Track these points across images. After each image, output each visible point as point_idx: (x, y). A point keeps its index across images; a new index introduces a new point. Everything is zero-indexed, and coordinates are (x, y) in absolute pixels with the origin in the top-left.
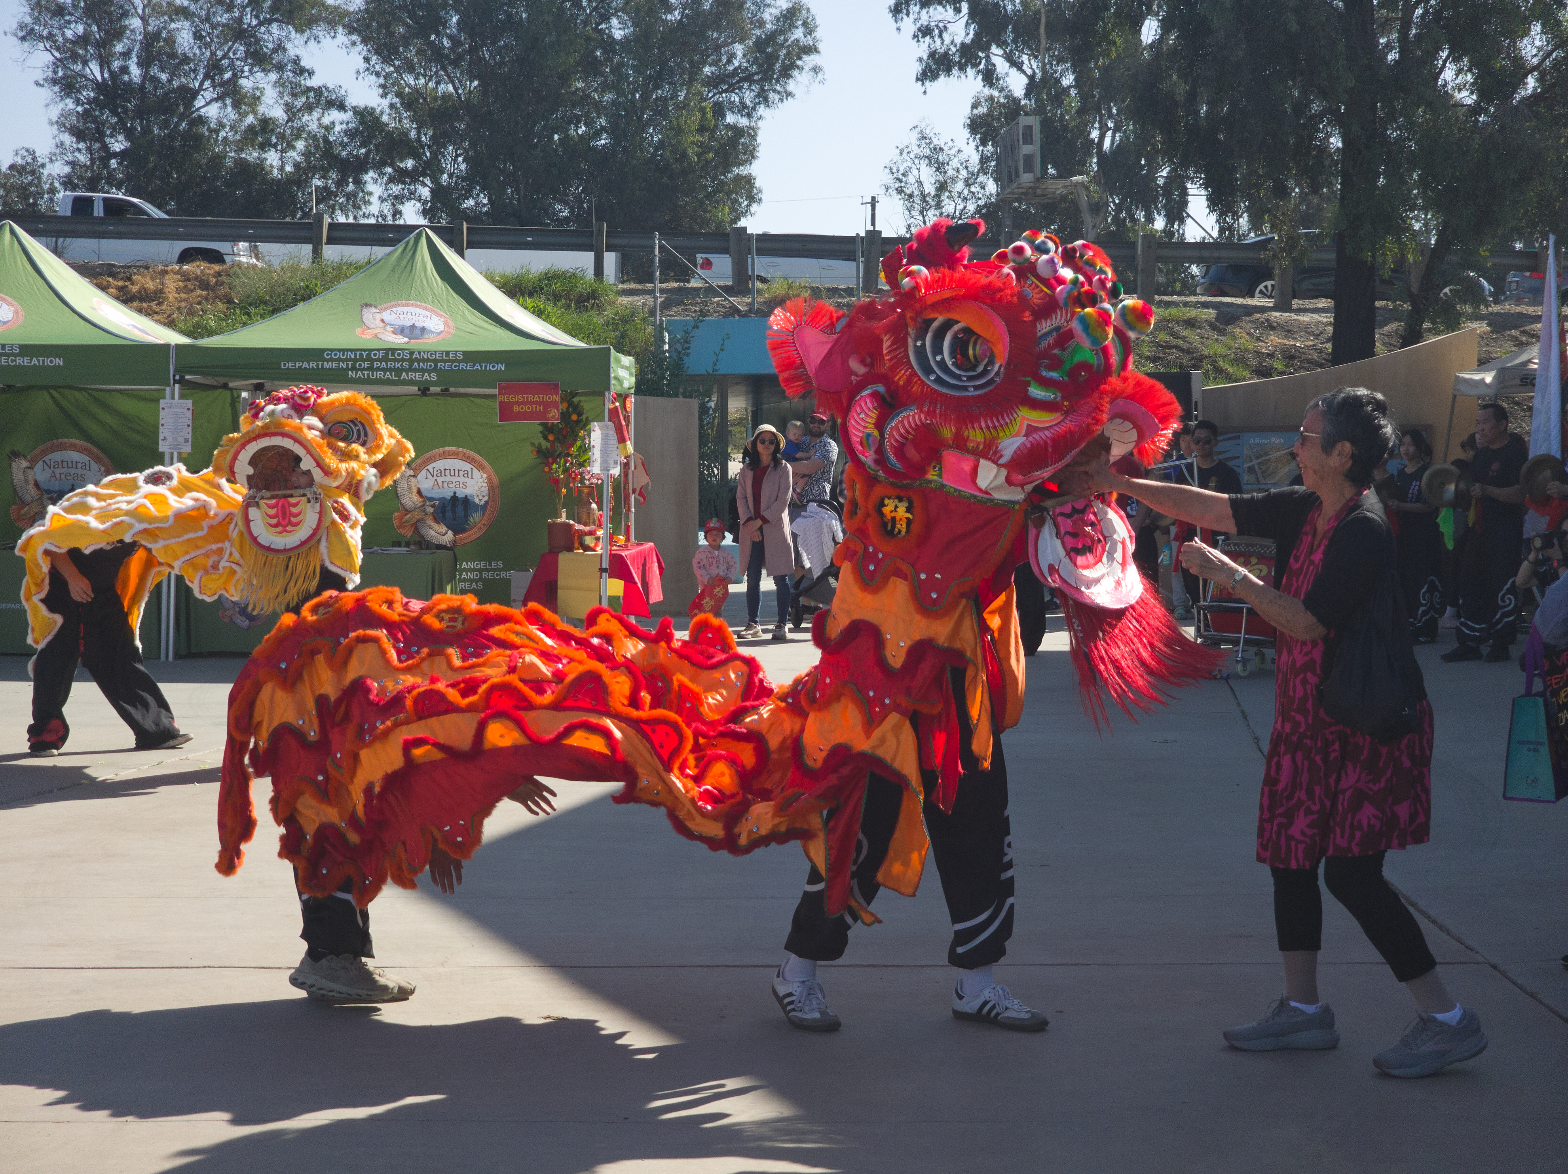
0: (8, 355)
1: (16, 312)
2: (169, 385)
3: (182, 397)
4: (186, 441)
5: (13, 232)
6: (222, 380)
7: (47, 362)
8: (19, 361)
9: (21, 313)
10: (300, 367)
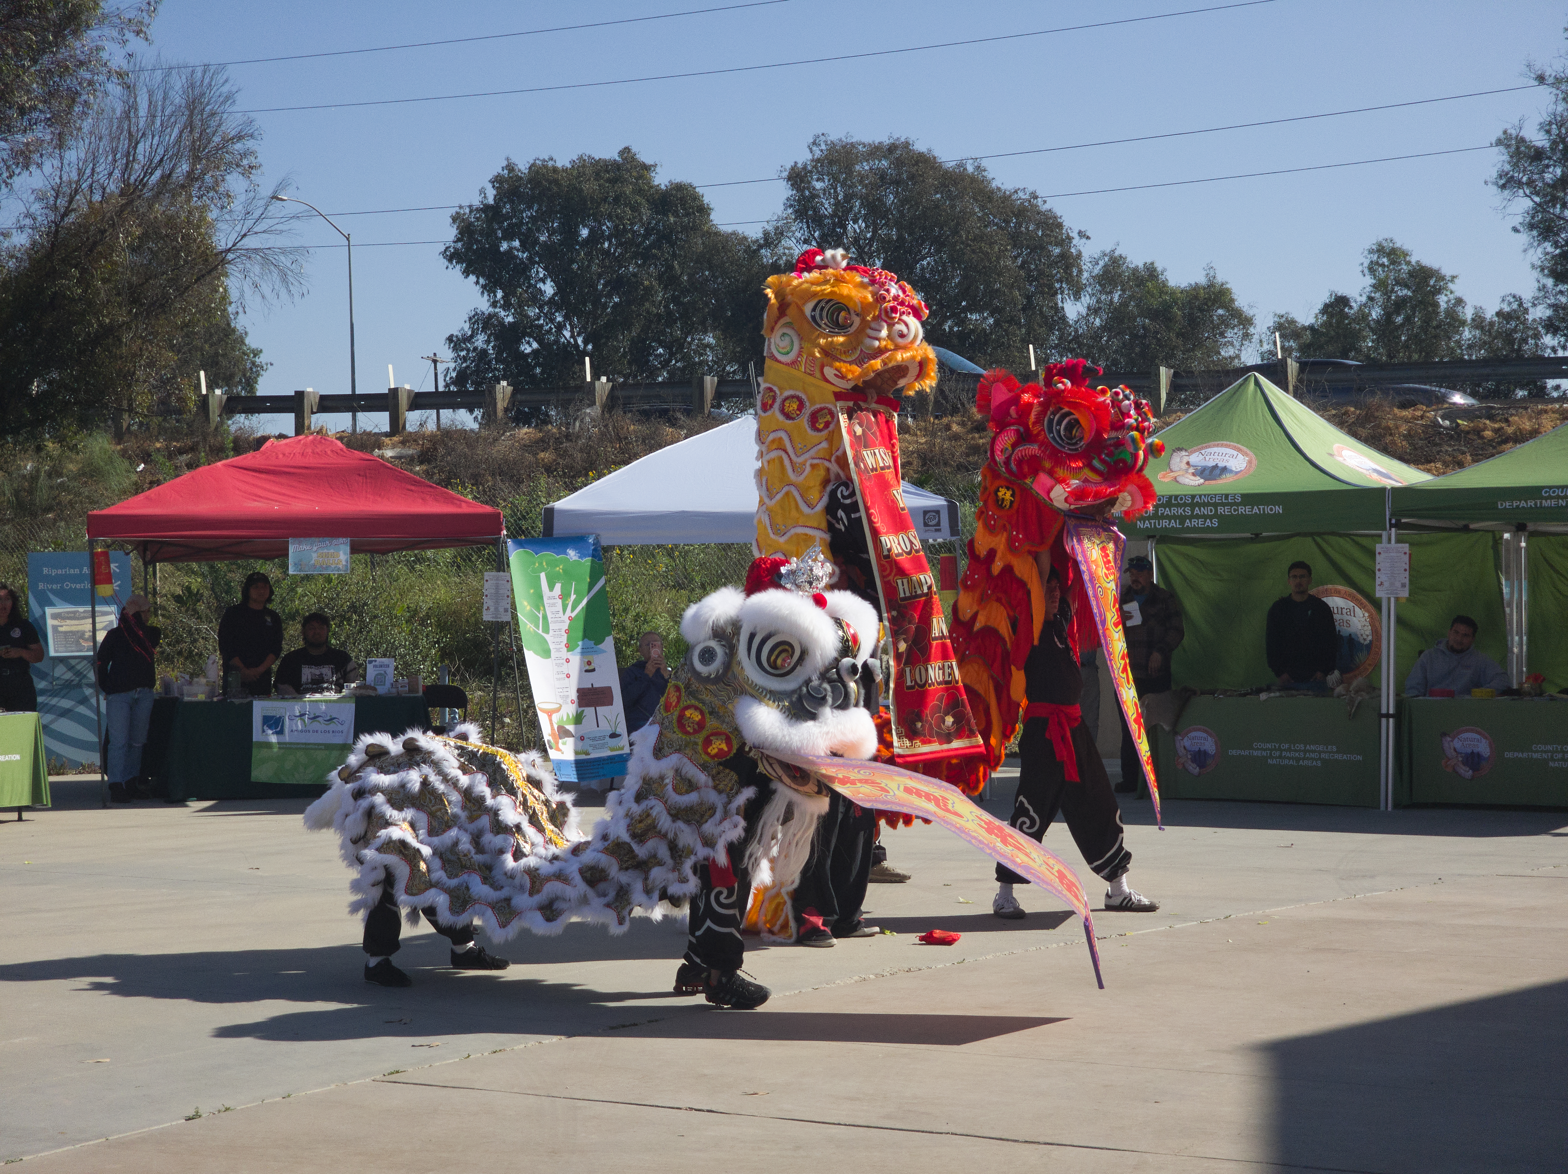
0: (1231, 505)
1: (1250, 462)
2: (1385, 529)
3: (1398, 541)
4: (1403, 585)
5: (1257, 383)
6: (1461, 523)
7: (1267, 510)
8: (1241, 510)
9: (1254, 462)
10: (1518, 507)
